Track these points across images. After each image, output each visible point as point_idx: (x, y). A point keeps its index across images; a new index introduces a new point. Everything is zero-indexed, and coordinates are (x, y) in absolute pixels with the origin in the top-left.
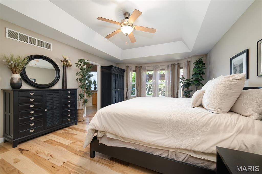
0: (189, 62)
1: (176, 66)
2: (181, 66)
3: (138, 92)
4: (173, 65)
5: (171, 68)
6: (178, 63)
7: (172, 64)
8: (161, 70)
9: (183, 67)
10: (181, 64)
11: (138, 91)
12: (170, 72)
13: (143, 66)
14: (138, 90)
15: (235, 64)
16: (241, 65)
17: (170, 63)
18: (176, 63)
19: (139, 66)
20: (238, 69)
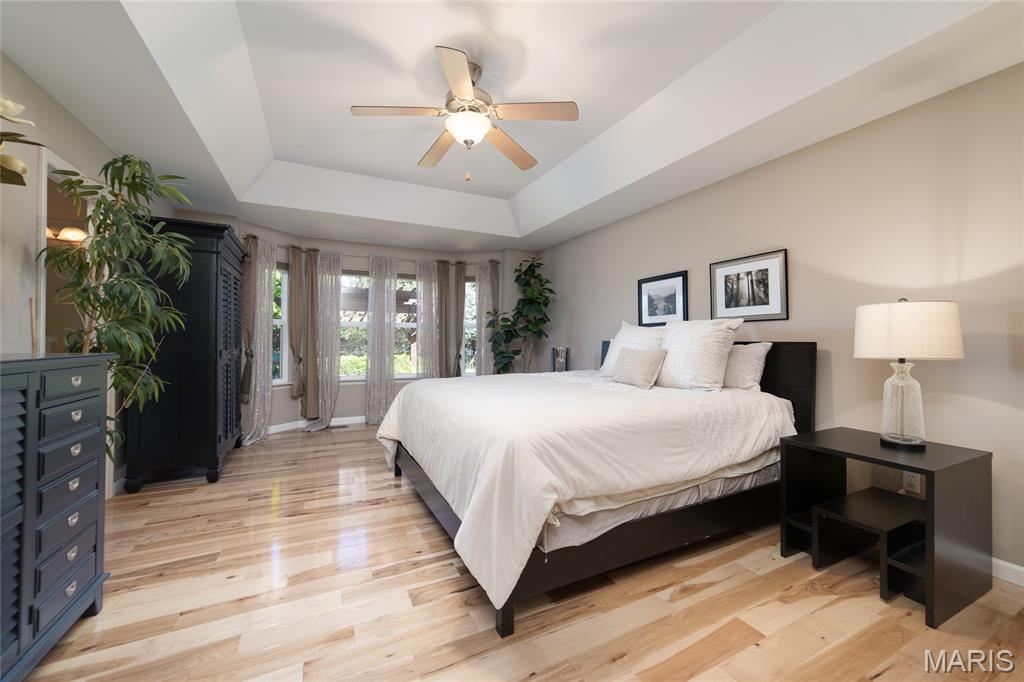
0: (495, 264)
1: (452, 270)
2: (469, 273)
3: (301, 365)
4: (443, 265)
5: (435, 274)
6: (459, 260)
7: (438, 262)
8: (401, 276)
9: (477, 277)
10: (468, 267)
11: (300, 360)
12: (435, 287)
13: (323, 248)
14: (301, 356)
15: (652, 294)
16: (671, 299)
17: (433, 258)
18: (452, 260)
19: (304, 246)
20: (661, 305)
